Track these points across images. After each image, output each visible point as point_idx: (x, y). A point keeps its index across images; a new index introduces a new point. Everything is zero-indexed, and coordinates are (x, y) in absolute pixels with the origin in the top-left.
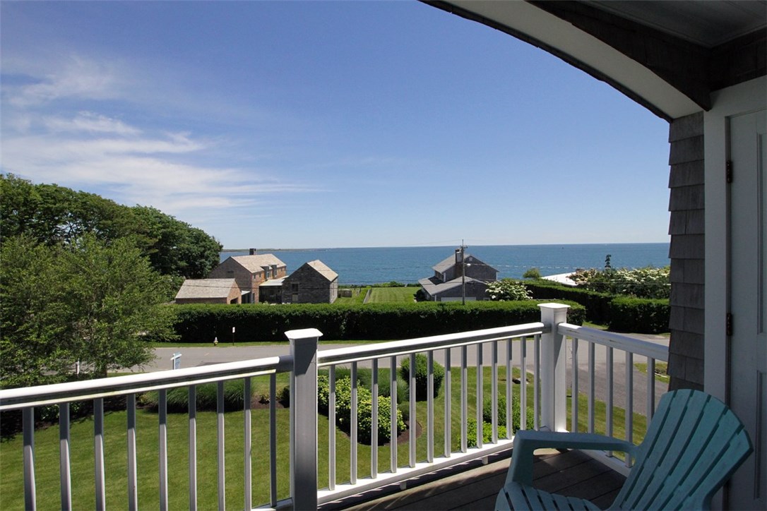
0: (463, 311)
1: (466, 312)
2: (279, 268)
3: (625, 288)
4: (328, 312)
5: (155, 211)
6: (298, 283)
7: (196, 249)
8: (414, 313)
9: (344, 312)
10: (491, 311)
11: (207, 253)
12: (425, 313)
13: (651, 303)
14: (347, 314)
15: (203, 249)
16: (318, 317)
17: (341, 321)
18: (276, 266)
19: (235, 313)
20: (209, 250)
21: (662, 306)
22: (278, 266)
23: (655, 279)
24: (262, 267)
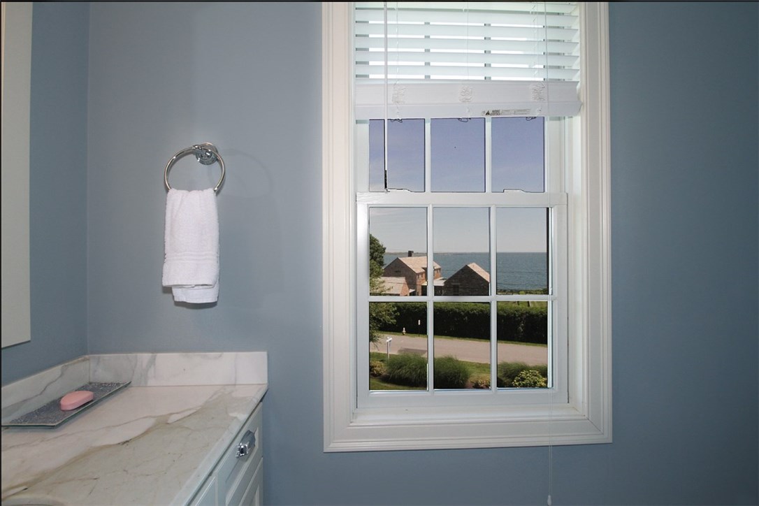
4: (505, 312)
6: (459, 284)
9: (522, 314)
14: (525, 316)
17: (519, 323)
24: (423, 268)
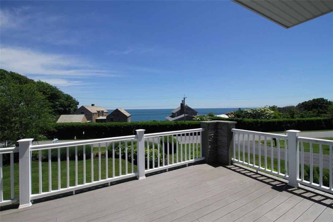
0: (185, 124)
1: (186, 125)
2: (105, 112)
3: (248, 116)
4: (127, 125)
5: (47, 84)
6: (113, 117)
7: (66, 103)
8: (165, 125)
9: (134, 125)
10: (196, 124)
11: (72, 105)
12: (169, 125)
13: (258, 121)
14: (135, 126)
15: (70, 103)
16: (122, 127)
17: (133, 129)
18: (103, 111)
19: (84, 126)
20: (73, 103)
21: (262, 121)
22: (104, 112)
23: (259, 112)
24: (97, 111)
